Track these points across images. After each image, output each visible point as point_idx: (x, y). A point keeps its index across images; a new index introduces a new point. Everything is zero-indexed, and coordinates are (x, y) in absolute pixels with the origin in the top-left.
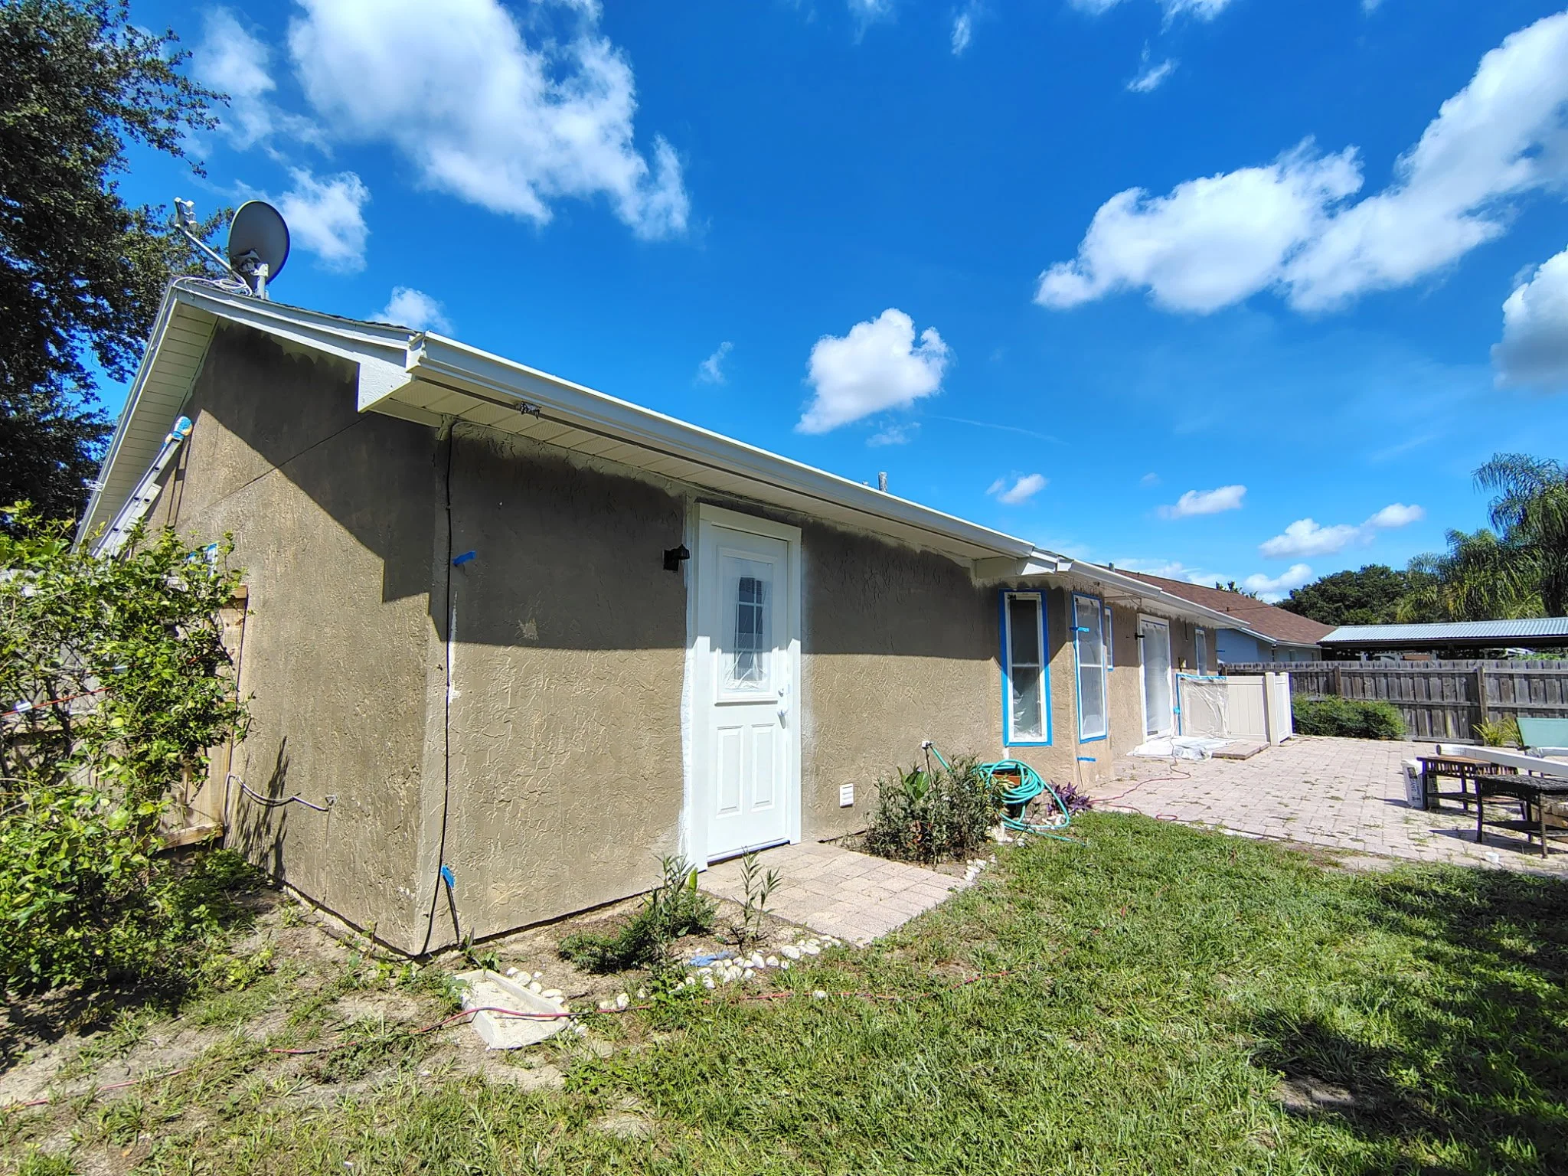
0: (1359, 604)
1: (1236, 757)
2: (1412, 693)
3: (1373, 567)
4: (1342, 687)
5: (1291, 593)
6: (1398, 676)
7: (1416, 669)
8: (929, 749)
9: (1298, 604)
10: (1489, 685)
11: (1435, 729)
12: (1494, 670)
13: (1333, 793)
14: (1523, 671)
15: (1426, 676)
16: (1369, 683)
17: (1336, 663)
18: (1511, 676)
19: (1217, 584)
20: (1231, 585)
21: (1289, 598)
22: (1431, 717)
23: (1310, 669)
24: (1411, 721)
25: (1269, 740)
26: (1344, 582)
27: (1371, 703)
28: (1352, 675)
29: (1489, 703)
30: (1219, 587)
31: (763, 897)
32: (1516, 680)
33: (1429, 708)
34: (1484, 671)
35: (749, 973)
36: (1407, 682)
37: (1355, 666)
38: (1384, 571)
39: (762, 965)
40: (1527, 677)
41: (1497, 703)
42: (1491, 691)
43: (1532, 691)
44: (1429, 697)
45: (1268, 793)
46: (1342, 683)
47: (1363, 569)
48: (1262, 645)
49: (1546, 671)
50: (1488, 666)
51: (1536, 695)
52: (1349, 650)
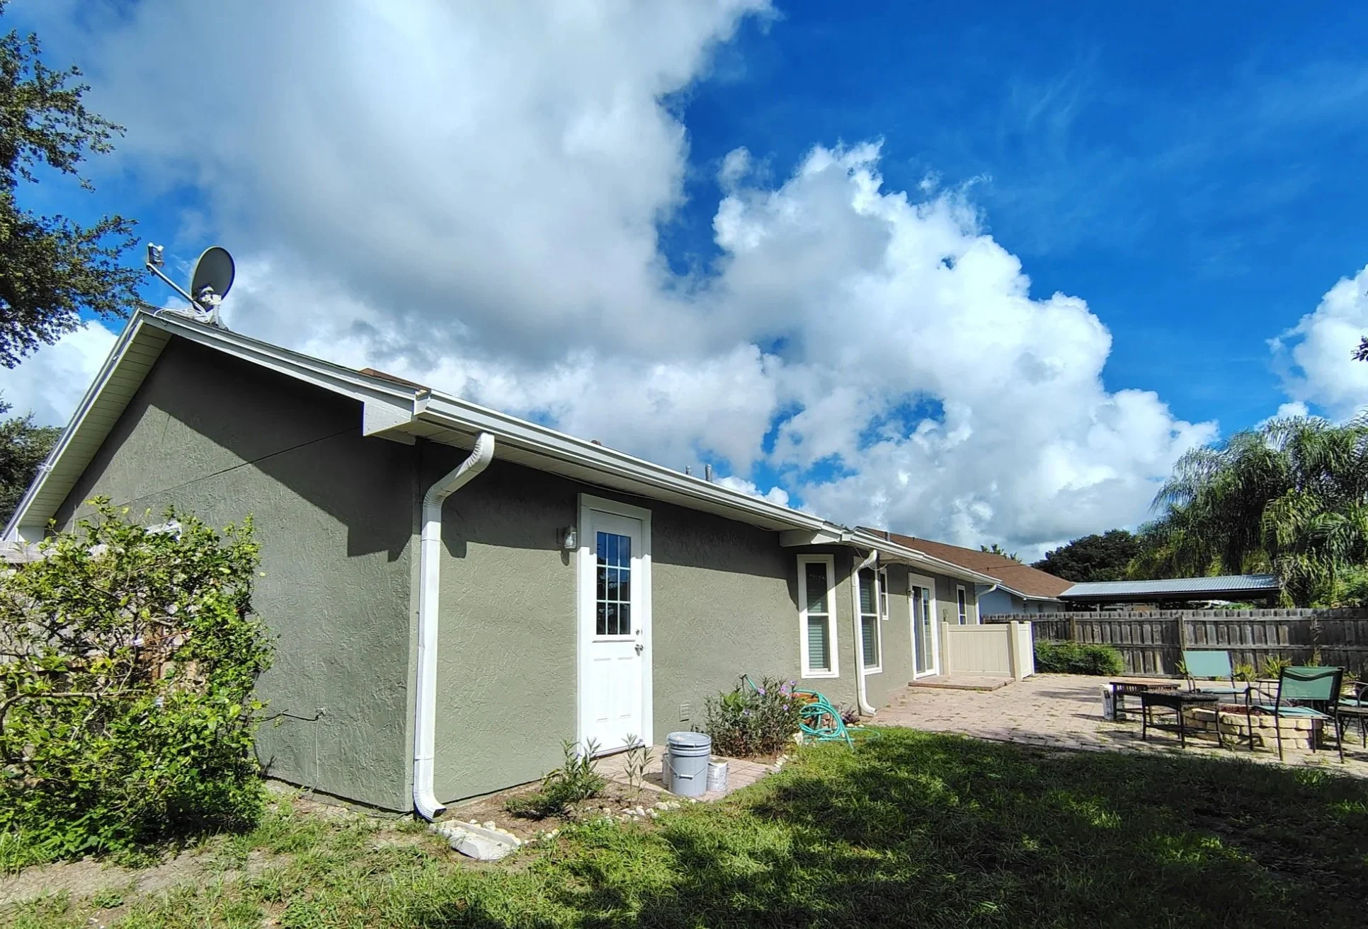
0: (1103, 564)
1: (985, 689)
2: (1129, 637)
3: (1114, 531)
4: (1076, 633)
5: (1047, 554)
6: (1120, 624)
7: (1133, 618)
8: (745, 679)
9: (1051, 566)
10: (1187, 630)
11: (1147, 667)
12: (1191, 618)
13: (1053, 712)
14: (1213, 618)
15: (1141, 623)
16: (1097, 629)
17: (1071, 613)
18: (1204, 623)
19: (982, 547)
20: (994, 547)
21: (1045, 559)
22: (1144, 657)
23: (1051, 619)
24: (1129, 661)
25: (1013, 675)
26: (1091, 545)
27: (1097, 645)
28: (1083, 623)
29: (1187, 645)
30: (984, 549)
31: (642, 769)
32: (1208, 626)
33: (1143, 650)
34: (1184, 619)
35: (636, 818)
36: (1126, 629)
37: (1087, 615)
38: (1125, 534)
39: (644, 814)
40: (1216, 623)
41: (1193, 645)
42: (1189, 635)
43: (1220, 635)
44: (1143, 641)
45: (1003, 713)
46: (1076, 630)
47: (1107, 533)
48: (1016, 600)
49: (1230, 619)
50: (1187, 615)
51: (1222, 637)
52: (1085, 603)
